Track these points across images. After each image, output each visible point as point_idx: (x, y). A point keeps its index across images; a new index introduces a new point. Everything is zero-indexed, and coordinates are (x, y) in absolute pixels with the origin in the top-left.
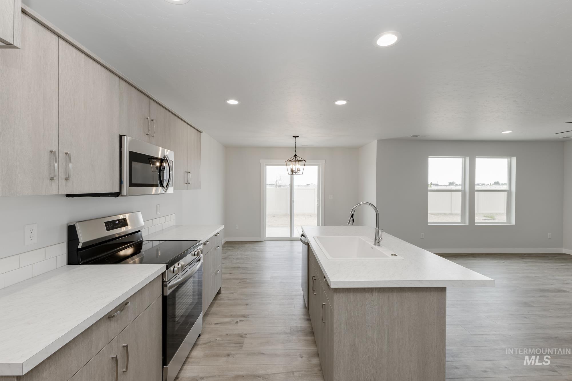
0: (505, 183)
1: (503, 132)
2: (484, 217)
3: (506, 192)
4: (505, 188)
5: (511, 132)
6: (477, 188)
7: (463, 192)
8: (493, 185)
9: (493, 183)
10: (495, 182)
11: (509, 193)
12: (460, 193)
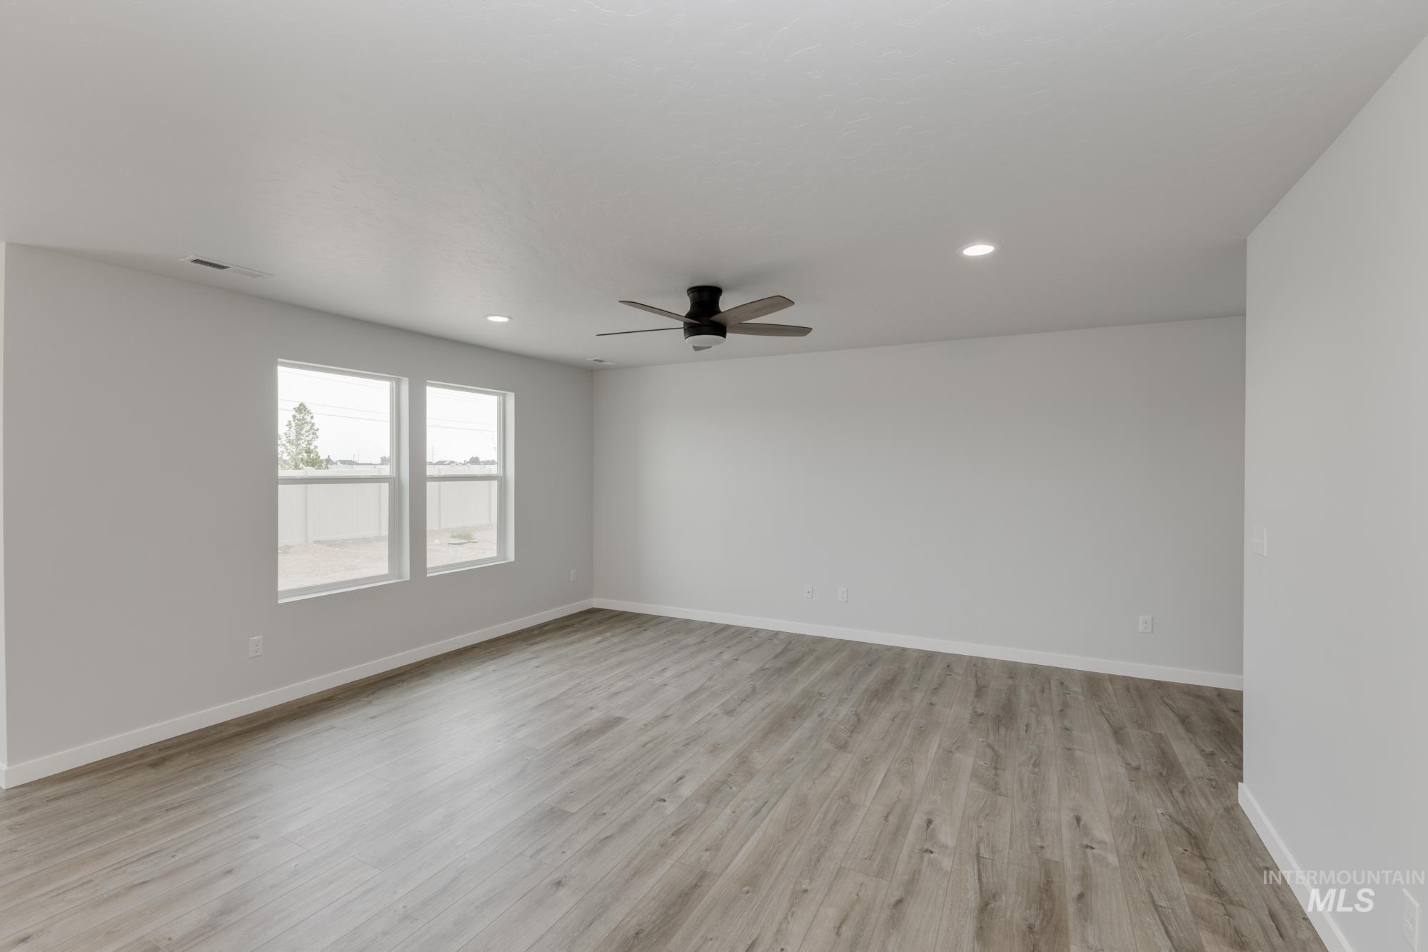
0: (493, 461)
1: (491, 315)
2: (453, 537)
3: (495, 480)
4: (494, 470)
5: (505, 320)
6: (431, 471)
7: (395, 483)
8: (469, 464)
9: (468, 460)
10: (472, 458)
11: (502, 480)
12: (387, 485)
